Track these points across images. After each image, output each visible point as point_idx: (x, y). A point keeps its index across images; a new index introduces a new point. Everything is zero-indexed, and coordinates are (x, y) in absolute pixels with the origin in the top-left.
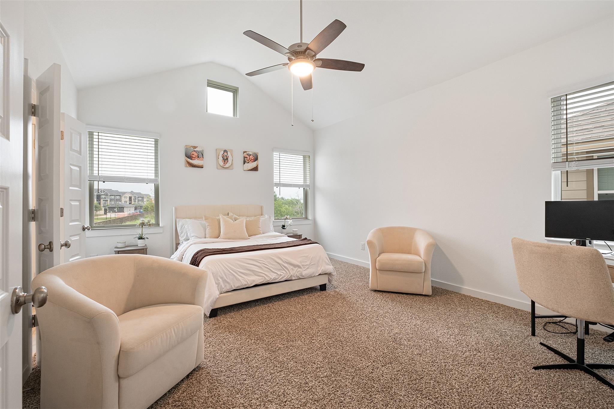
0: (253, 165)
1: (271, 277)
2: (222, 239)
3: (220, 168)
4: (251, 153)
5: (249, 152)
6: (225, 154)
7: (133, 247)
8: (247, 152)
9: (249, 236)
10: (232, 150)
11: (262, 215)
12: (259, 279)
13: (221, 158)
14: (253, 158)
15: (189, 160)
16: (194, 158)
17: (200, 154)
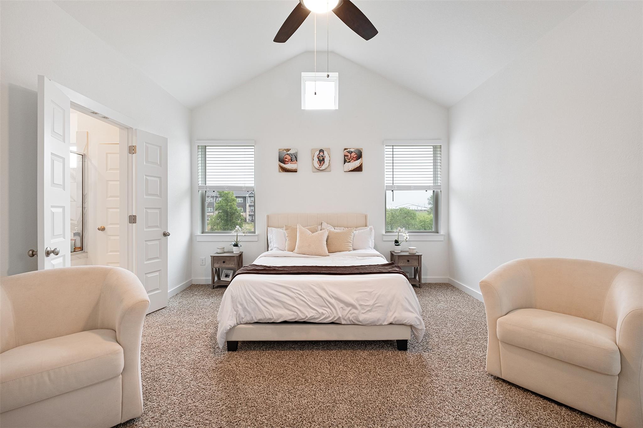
0: (356, 164)
1: (308, 314)
2: (295, 253)
3: (315, 170)
4: (352, 150)
5: (350, 149)
6: (321, 154)
7: (229, 253)
8: (347, 149)
9: (329, 253)
10: (329, 148)
11: (366, 226)
12: (289, 314)
13: (316, 159)
14: (356, 155)
15: (282, 165)
16: (288, 162)
17: (294, 157)
